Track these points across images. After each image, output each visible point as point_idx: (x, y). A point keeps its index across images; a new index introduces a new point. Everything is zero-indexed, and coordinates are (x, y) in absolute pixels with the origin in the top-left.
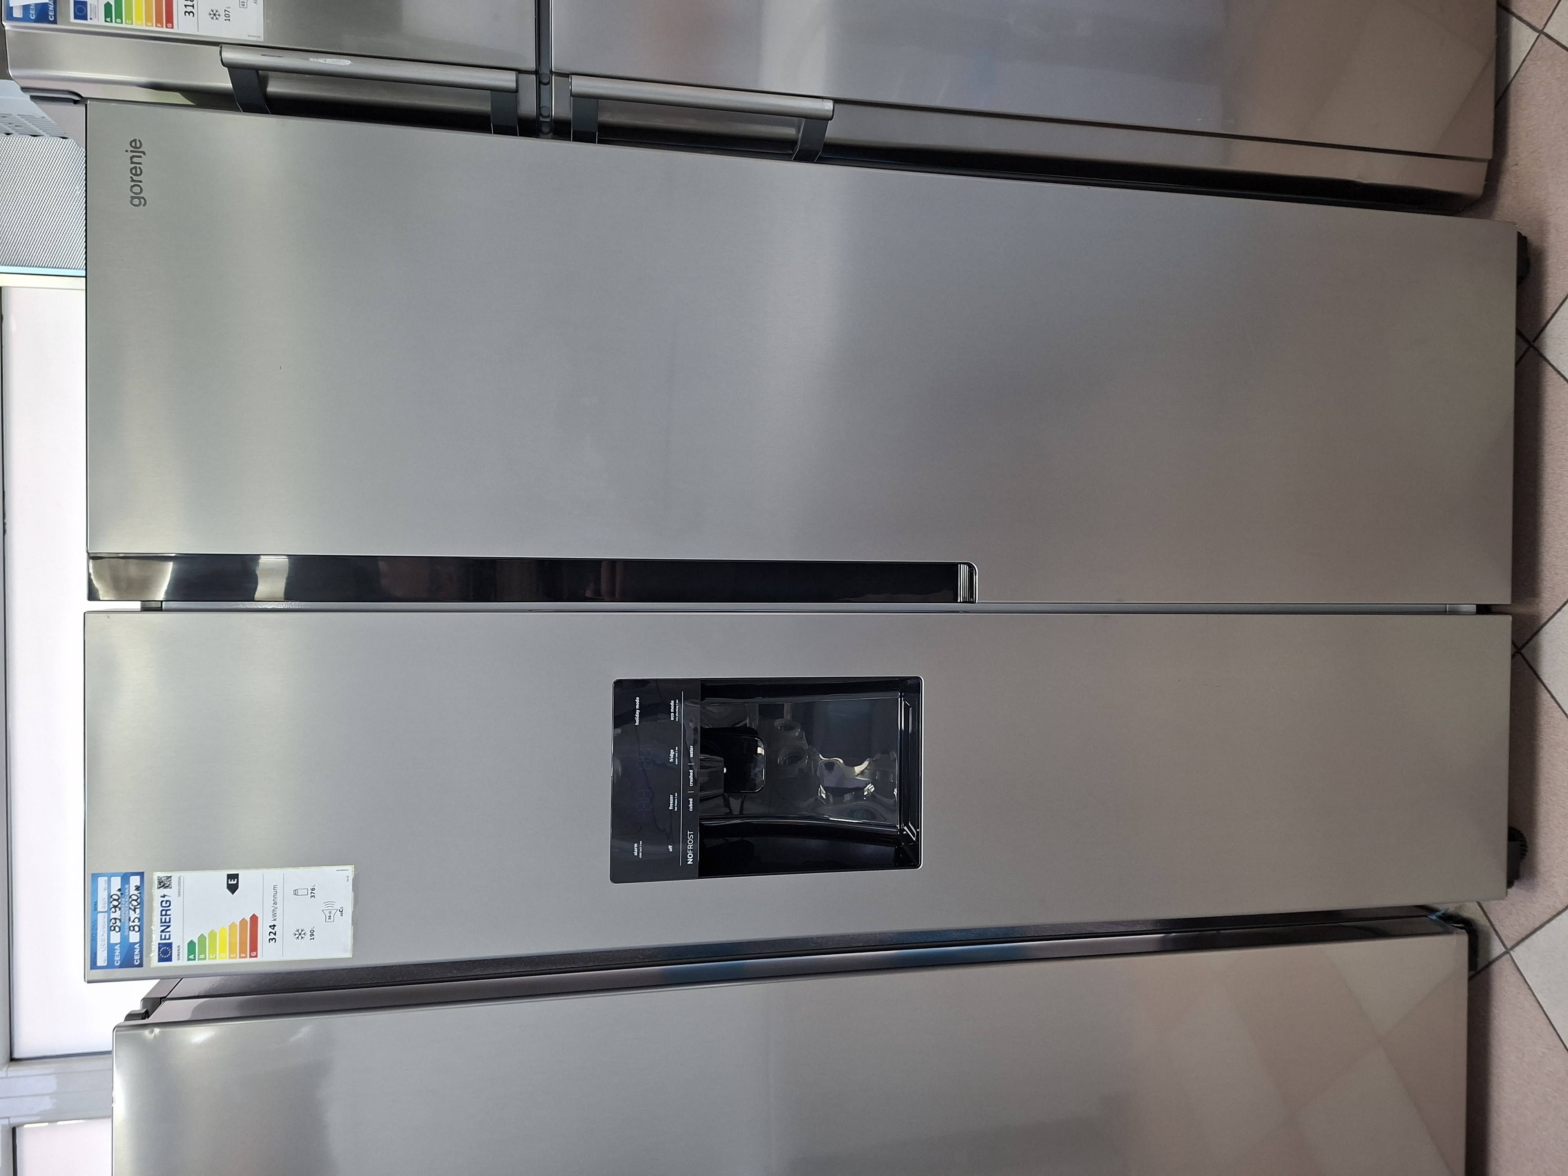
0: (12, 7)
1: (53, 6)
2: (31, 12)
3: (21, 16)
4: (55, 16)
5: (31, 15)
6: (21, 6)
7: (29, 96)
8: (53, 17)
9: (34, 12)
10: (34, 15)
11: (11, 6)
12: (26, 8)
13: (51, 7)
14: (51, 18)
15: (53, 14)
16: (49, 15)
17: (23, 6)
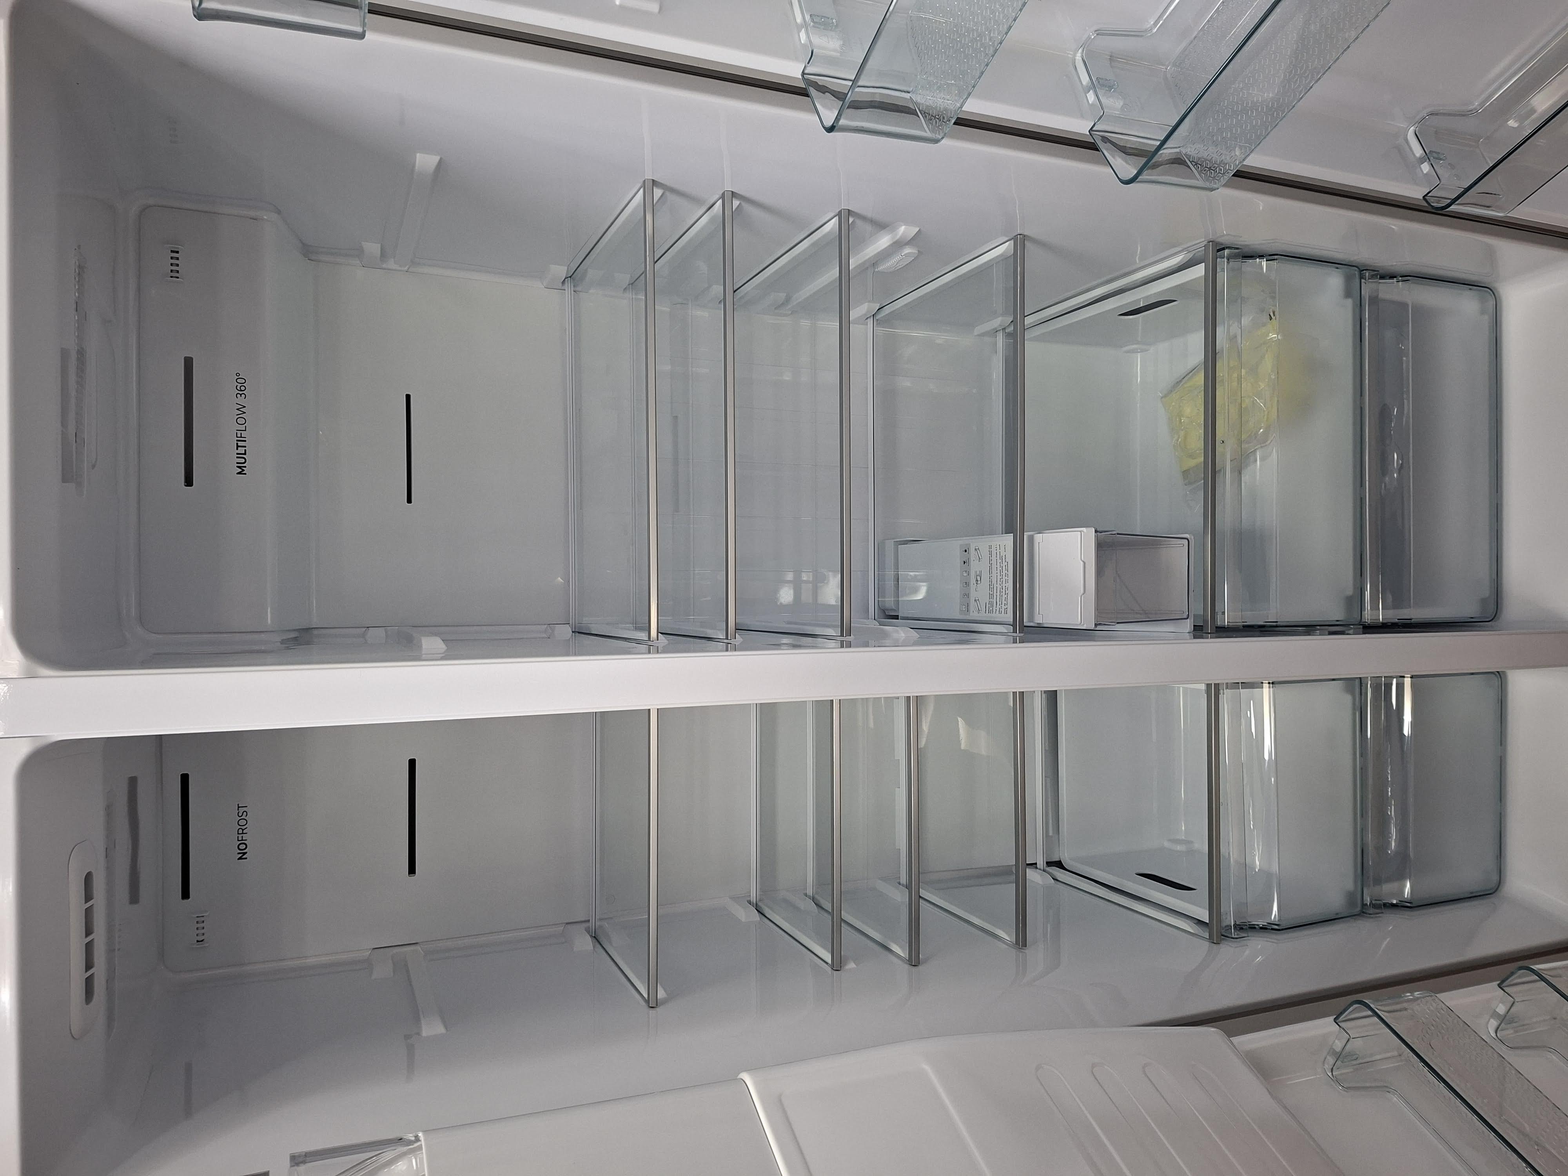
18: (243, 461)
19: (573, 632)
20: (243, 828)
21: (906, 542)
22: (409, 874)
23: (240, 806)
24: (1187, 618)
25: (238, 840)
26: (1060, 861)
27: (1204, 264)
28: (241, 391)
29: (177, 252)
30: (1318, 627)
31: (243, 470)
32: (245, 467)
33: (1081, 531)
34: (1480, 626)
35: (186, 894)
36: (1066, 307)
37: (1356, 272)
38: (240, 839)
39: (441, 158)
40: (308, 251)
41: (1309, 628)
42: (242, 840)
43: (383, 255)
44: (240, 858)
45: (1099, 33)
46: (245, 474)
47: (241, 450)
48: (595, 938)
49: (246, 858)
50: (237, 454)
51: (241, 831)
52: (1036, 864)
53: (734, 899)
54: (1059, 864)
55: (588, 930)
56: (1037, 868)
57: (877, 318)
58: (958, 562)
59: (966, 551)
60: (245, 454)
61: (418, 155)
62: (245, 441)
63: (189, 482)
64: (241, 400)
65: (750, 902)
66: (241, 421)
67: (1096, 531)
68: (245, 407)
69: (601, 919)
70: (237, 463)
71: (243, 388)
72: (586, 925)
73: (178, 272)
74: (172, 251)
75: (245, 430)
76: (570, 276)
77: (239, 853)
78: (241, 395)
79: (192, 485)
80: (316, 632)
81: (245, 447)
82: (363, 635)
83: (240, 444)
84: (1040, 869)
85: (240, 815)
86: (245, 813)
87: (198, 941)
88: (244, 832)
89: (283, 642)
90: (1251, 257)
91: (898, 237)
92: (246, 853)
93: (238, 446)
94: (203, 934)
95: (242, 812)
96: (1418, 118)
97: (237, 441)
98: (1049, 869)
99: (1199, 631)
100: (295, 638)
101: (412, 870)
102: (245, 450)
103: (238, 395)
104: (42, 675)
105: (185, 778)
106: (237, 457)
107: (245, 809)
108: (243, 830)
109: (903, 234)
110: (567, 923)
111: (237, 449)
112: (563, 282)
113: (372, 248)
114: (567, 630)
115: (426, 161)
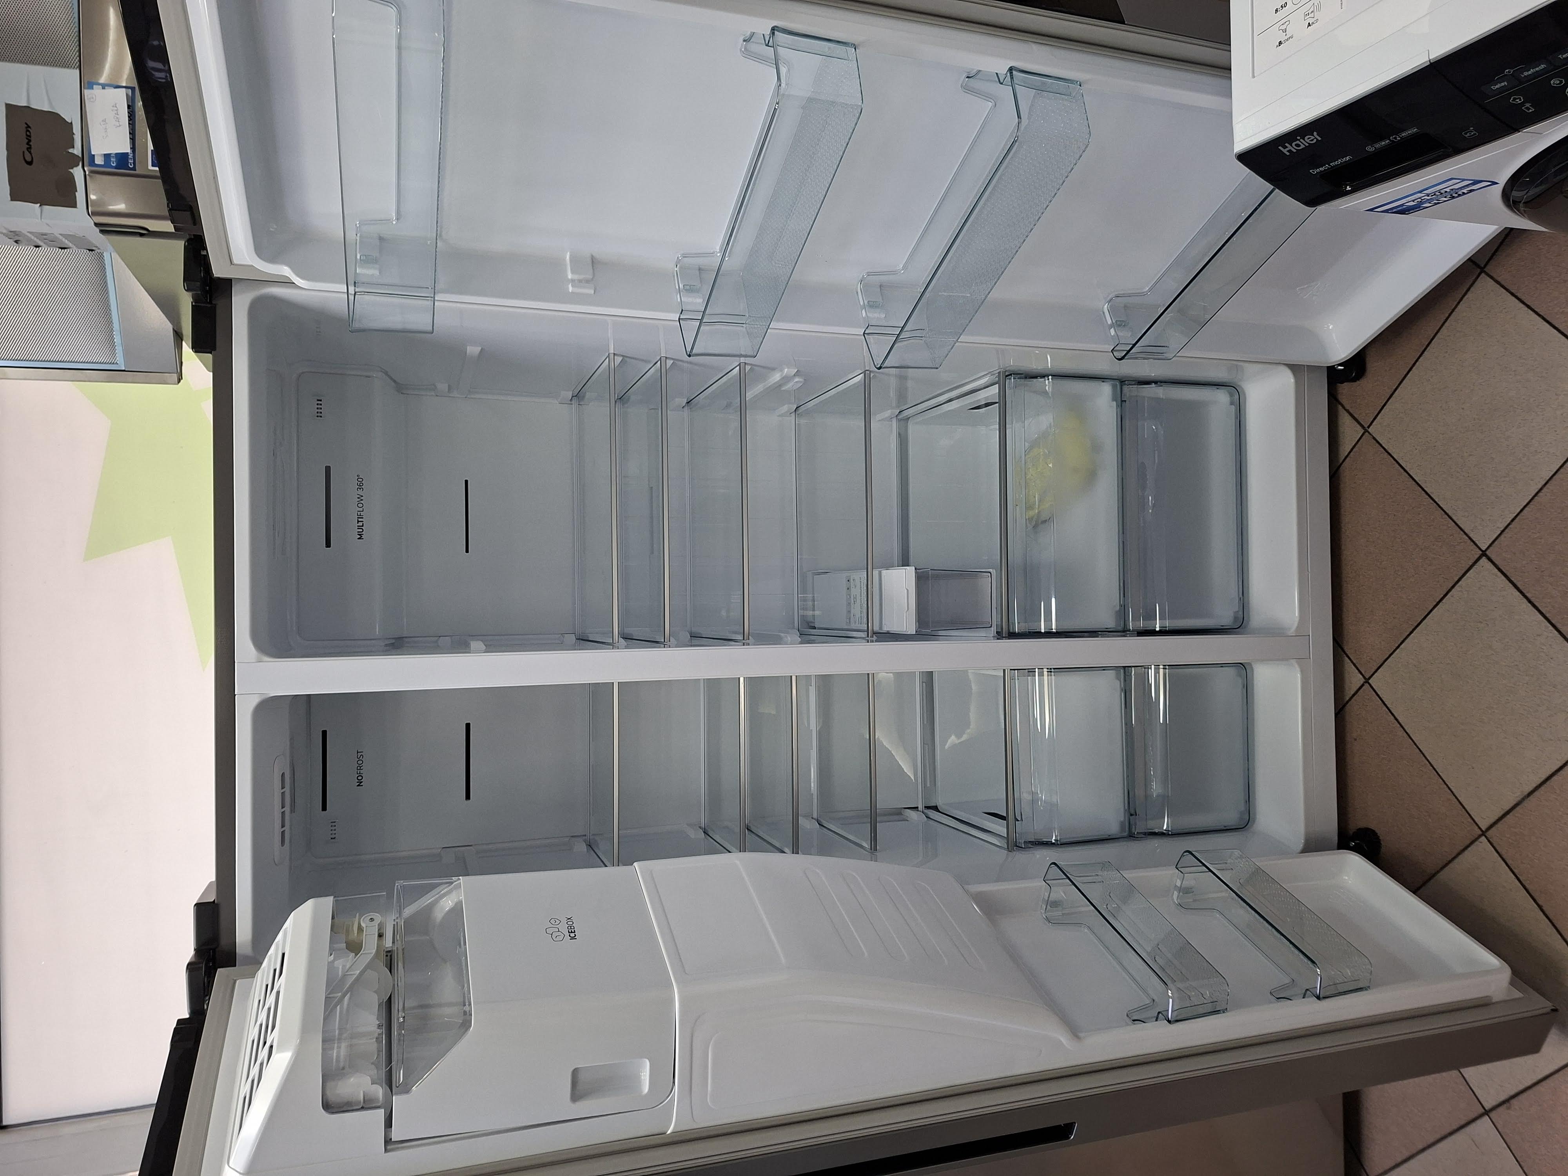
0: (94, 155)
1: (132, 155)
2: (112, 160)
3: (103, 163)
4: (134, 163)
5: (112, 162)
6: (102, 154)
7: (98, 230)
8: (132, 164)
9: (115, 160)
10: (115, 162)
11: (93, 153)
12: (107, 157)
13: (131, 156)
14: (131, 165)
15: (132, 162)
16: (129, 162)
17: (105, 155)
18: (361, 530)
19: (577, 639)
20: (361, 766)
21: (819, 574)
22: (466, 799)
23: (359, 751)
24: (991, 627)
25: (357, 774)
26: (937, 806)
27: (998, 385)
28: (360, 486)
29: (321, 400)
30: (1100, 633)
31: (362, 536)
32: (363, 534)
33: (905, 569)
34: (1230, 632)
35: (324, 808)
36: (927, 405)
37: (1118, 383)
38: (359, 773)
39: (482, 349)
40: (400, 388)
41: (1093, 633)
42: (360, 773)
43: (450, 388)
44: (358, 785)
45: (869, 274)
46: (363, 539)
47: (360, 524)
48: (589, 846)
49: (362, 786)
50: (358, 526)
51: (359, 768)
52: (917, 808)
53: (690, 825)
54: (935, 808)
55: (585, 841)
56: (918, 811)
57: (798, 413)
58: (845, 589)
59: (848, 581)
60: (363, 526)
61: (468, 347)
62: (363, 518)
63: (328, 544)
64: (360, 492)
65: (700, 827)
66: (360, 505)
67: (915, 569)
68: (362, 496)
69: (593, 835)
70: (358, 532)
71: (361, 484)
72: (584, 838)
73: (321, 413)
74: (318, 400)
75: (363, 511)
76: (575, 395)
77: (358, 782)
78: (360, 489)
79: (330, 547)
80: (406, 640)
81: (363, 521)
82: (437, 642)
83: (360, 520)
84: (920, 811)
85: (359, 757)
86: (362, 756)
87: (331, 838)
88: (361, 768)
89: (386, 645)
90: (1036, 377)
91: (784, 375)
92: (362, 782)
93: (358, 521)
94: (335, 834)
95: (360, 756)
96: (1109, 299)
97: (358, 518)
98: (926, 811)
99: (999, 635)
100: (393, 644)
101: (468, 797)
102: (363, 524)
103: (359, 489)
104: (264, 661)
105: (324, 733)
106: (358, 528)
107: (361, 754)
108: (360, 767)
109: (787, 373)
110: (572, 836)
111: (358, 523)
112: (571, 400)
113: (442, 386)
114: (573, 637)
115: (473, 350)
